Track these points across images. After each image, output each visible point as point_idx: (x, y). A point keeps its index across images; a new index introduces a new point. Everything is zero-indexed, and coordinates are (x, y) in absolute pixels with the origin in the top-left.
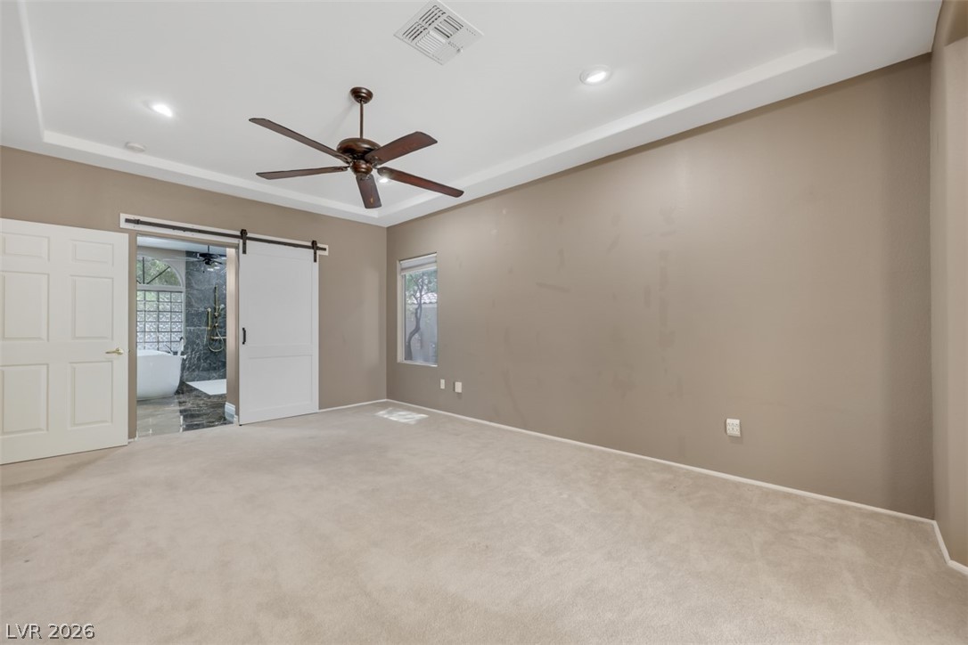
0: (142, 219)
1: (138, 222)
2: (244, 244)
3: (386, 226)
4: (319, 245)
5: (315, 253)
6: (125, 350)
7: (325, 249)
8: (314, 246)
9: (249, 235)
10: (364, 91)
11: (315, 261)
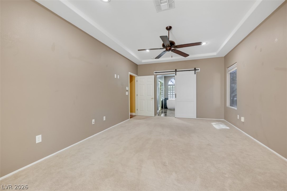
0: (157, 72)
1: (156, 73)
2: (176, 73)
3: (224, 56)
4: (196, 69)
5: (195, 71)
6: (154, 98)
7: (198, 70)
8: (195, 70)
9: (177, 70)
10: (168, 27)
11: (195, 74)
